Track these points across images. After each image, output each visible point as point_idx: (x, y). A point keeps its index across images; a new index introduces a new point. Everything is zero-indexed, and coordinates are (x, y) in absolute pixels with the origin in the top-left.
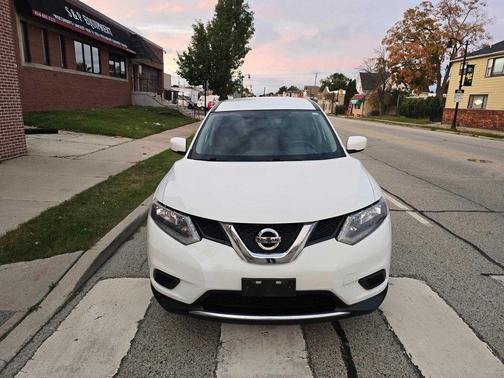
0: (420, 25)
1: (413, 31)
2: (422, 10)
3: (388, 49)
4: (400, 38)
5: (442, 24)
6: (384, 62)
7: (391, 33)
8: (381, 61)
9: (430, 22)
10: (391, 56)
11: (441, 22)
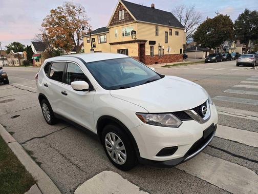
0: (59, 18)
1: (57, 21)
2: (58, 10)
3: (46, 29)
4: (51, 24)
5: (70, 19)
6: (46, 36)
7: (46, 21)
8: (44, 35)
9: (64, 17)
10: (49, 33)
11: (68, 18)
